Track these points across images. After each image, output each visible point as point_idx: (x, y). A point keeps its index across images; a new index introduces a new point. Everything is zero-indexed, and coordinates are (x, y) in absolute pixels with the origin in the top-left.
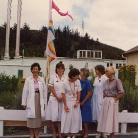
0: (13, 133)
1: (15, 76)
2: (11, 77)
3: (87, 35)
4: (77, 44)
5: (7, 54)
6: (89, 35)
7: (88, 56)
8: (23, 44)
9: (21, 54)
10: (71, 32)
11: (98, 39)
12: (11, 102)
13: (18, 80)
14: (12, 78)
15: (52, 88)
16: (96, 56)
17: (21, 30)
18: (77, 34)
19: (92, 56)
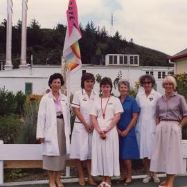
0: (19, 178)
1: (20, 92)
2: (15, 93)
3: (117, 34)
4: (104, 46)
5: (9, 62)
6: (120, 35)
7: (121, 62)
8: (31, 48)
9: (28, 61)
10: (97, 30)
11: (132, 39)
12: (15, 130)
13: (25, 97)
14: (17, 95)
15: (77, 111)
16: (131, 63)
17: (29, 30)
18: (104, 33)
19: (126, 62)
